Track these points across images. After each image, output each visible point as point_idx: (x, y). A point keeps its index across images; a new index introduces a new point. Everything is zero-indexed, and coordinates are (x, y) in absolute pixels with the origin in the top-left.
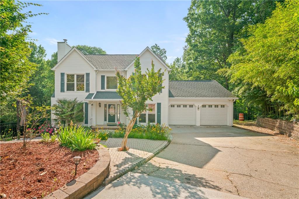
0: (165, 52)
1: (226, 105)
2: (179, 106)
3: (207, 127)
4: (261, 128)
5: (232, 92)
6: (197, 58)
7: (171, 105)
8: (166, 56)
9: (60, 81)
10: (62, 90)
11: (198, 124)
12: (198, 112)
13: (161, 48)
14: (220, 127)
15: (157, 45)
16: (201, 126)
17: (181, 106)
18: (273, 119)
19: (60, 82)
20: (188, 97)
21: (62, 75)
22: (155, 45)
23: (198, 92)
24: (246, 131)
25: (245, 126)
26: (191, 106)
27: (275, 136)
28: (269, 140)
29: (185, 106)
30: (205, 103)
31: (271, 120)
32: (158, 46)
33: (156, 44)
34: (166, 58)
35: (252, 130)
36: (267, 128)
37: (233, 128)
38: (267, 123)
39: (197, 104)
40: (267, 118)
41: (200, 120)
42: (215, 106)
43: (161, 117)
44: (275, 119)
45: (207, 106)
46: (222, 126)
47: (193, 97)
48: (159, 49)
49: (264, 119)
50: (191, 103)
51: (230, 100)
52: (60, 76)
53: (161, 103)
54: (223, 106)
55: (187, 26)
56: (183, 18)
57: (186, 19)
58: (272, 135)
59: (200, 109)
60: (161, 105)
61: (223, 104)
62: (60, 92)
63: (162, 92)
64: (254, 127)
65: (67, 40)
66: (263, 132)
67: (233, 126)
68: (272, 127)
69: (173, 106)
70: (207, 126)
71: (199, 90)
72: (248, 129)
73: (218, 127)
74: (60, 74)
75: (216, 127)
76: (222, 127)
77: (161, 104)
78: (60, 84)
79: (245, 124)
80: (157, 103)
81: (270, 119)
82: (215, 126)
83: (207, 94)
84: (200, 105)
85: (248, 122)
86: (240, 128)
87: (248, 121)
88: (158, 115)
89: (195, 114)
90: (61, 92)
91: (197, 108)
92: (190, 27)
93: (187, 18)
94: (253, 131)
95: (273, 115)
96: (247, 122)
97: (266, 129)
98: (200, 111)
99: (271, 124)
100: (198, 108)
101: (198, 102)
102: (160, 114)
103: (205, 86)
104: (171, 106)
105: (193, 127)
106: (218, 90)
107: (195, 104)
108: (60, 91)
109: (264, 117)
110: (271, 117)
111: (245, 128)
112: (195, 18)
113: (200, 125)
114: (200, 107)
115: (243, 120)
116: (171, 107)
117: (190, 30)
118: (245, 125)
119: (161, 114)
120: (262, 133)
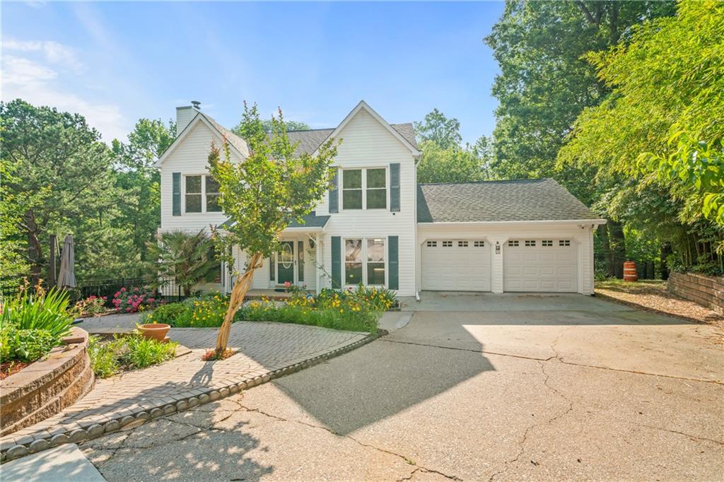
0: (457, 125)
1: (573, 238)
2: (447, 244)
3: (519, 297)
4: (674, 301)
5: (594, 206)
6: (516, 128)
7: (428, 242)
8: (459, 135)
9: (172, 191)
10: (176, 212)
11: (498, 289)
12: (498, 260)
13: (448, 117)
14: (558, 296)
15: (437, 112)
16: (505, 294)
17: (453, 244)
18: (708, 277)
19: (172, 194)
20: (469, 220)
21: (176, 176)
22: (434, 112)
23: (498, 207)
24: (626, 308)
25: (630, 295)
26: (480, 244)
27: (706, 326)
28: (680, 336)
29: (462, 244)
30: (515, 236)
31: (704, 278)
32: (440, 113)
33: (435, 110)
34: (461, 139)
35: (647, 305)
36: (694, 301)
37: (593, 299)
38: (693, 286)
39: (492, 239)
40: (694, 272)
41: (504, 278)
42: (543, 242)
43: (399, 272)
44: (715, 275)
45: (522, 244)
46: (563, 294)
47: (484, 219)
48: (443, 120)
49: (685, 275)
50: (479, 236)
51: (583, 225)
52: (172, 180)
53: (397, 237)
54: (565, 243)
55: (494, 57)
56: (484, 40)
57: (491, 40)
58: (699, 322)
59: (501, 249)
60: (399, 242)
61: (564, 236)
62: (171, 215)
63: (401, 208)
64: (657, 297)
65: (200, 103)
66: (675, 313)
67: (594, 295)
68: (705, 297)
69: (432, 244)
70: (520, 295)
71: (504, 202)
72: (634, 304)
73: (551, 297)
74: (172, 175)
75: (545, 297)
76: (563, 297)
77: (399, 238)
78: (172, 197)
79: (633, 288)
80: (389, 237)
81: (699, 276)
82: (542, 295)
83: (520, 213)
84: (503, 240)
85: (645, 284)
86: (614, 300)
87: (644, 282)
88: (390, 265)
89: (491, 264)
90: (174, 215)
91: (495, 248)
92: (499, 58)
93: (492, 37)
94: (647, 309)
95: (708, 266)
96: (643, 284)
97: (690, 304)
98: (501, 254)
99: (704, 289)
100: (498, 249)
101: (497, 233)
102: (397, 264)
103: (522, 193)
104: (426, 244)
105: (484, 295)
106: (554, 203)
107: (488, 239)
108: (172, 213)
109: (684, 272)
110: (702, 271)
111: (629, 300)
112: (512, 36)
113: (504, 292)
114: (501, 247)
115: (635, 280)
116: (429, 246)
117: (500, 66)
118: (632, 292)
119: (399, 263)
120: (670, 315)
